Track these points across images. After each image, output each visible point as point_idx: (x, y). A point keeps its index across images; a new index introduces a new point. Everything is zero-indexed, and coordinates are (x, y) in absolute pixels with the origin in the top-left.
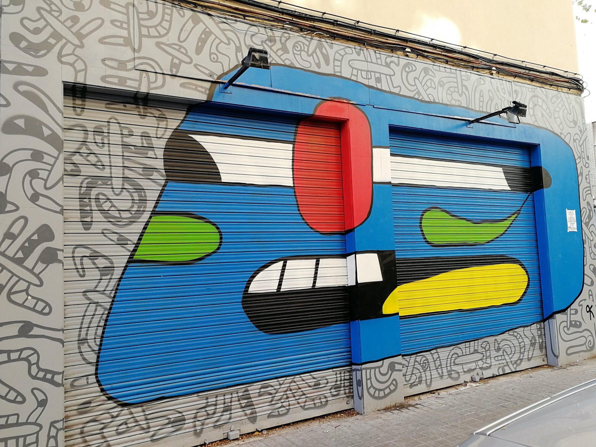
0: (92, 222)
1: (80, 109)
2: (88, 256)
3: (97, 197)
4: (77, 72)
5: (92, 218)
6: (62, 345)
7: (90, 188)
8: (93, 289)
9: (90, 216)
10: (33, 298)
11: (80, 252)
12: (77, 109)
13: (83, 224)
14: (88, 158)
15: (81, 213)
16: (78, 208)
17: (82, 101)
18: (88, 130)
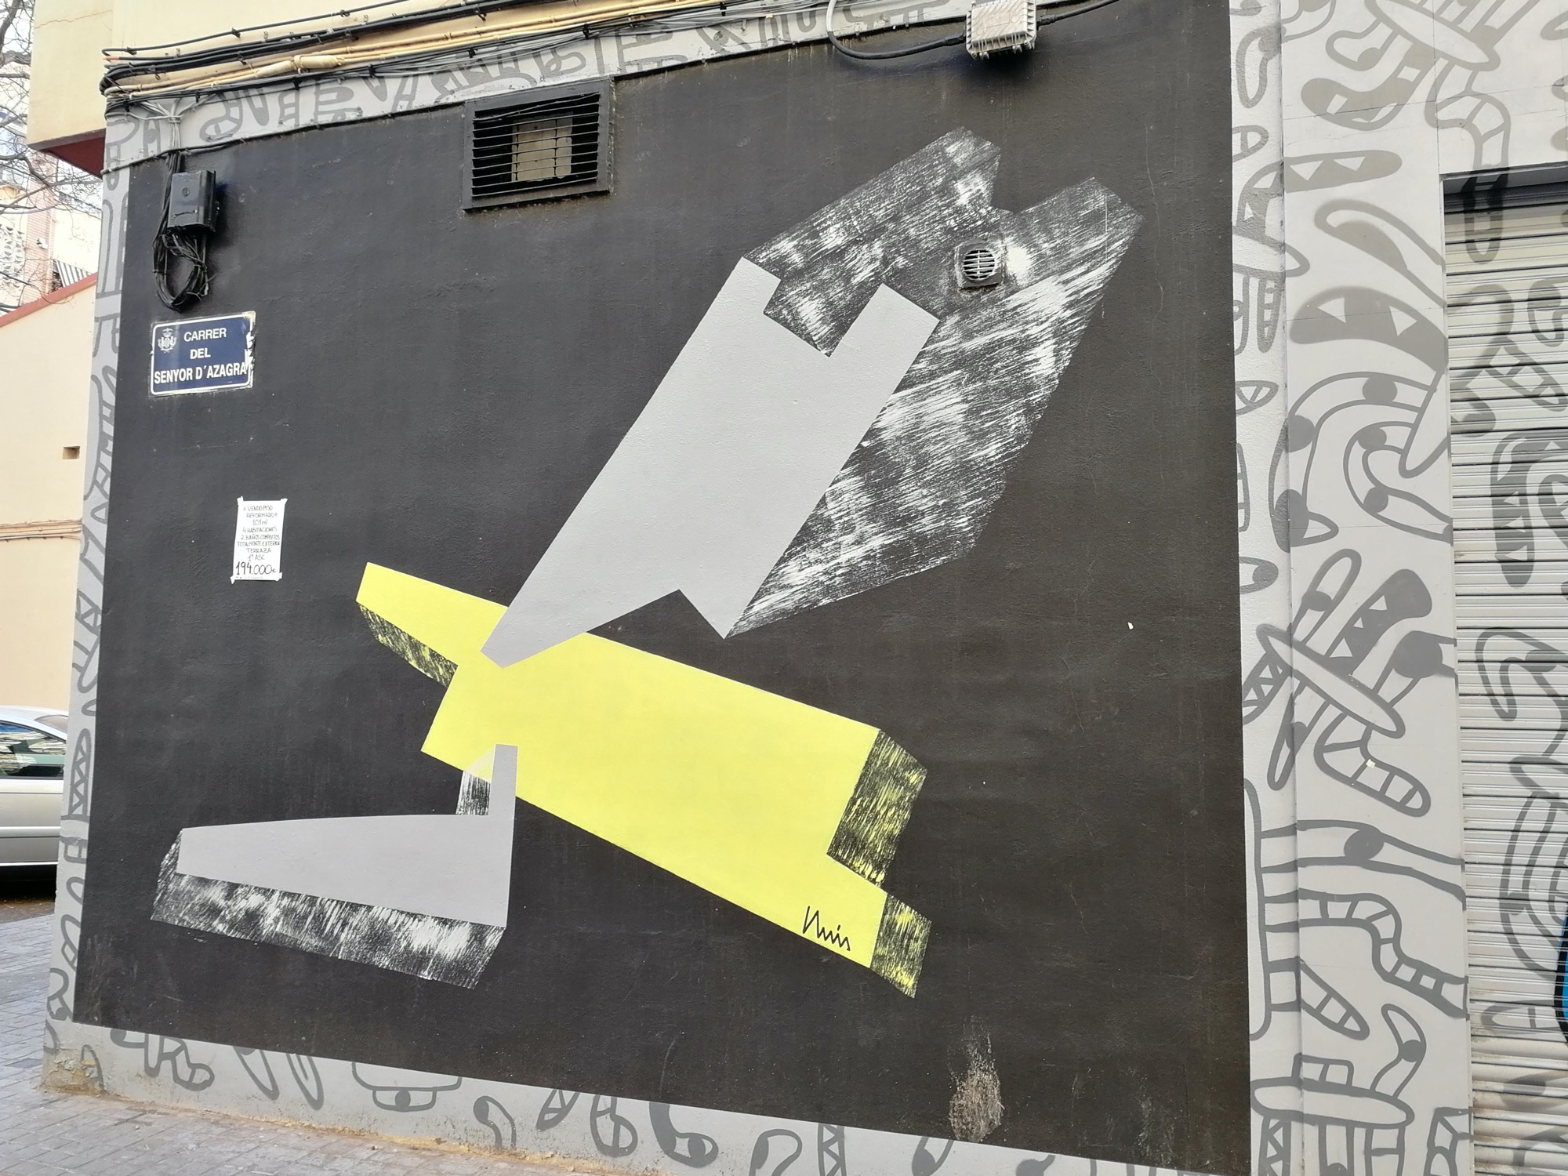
0: (1533, 561)
1: (1487, 244)
2: (1524, 659)
3: (1546, 489)
4: (1480, 140)
5: (1531, 549)
6: (1461, 904)
7: (1521, 463)
8: (1539, 755)
9: (1524, 544)
10: (1379, 764)
11: (1499, 648)
12: (1478, 245)
13: (1504, 569)
14: (1514, 379)
15: (1497, 536)
16: (1490, 523)
17: (1493, 219)
18: (1513, 298)
